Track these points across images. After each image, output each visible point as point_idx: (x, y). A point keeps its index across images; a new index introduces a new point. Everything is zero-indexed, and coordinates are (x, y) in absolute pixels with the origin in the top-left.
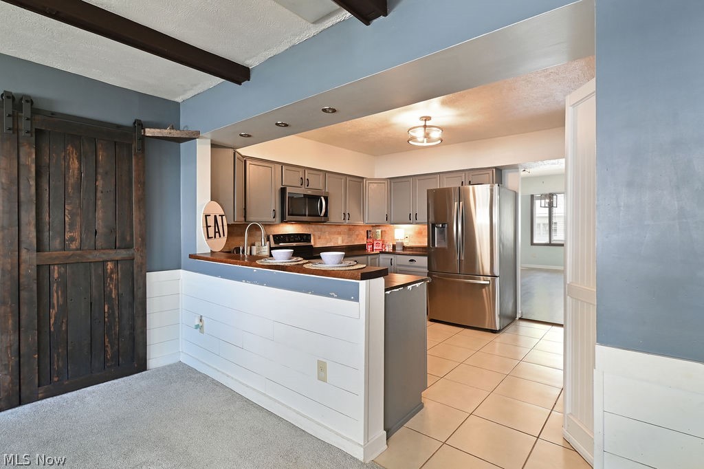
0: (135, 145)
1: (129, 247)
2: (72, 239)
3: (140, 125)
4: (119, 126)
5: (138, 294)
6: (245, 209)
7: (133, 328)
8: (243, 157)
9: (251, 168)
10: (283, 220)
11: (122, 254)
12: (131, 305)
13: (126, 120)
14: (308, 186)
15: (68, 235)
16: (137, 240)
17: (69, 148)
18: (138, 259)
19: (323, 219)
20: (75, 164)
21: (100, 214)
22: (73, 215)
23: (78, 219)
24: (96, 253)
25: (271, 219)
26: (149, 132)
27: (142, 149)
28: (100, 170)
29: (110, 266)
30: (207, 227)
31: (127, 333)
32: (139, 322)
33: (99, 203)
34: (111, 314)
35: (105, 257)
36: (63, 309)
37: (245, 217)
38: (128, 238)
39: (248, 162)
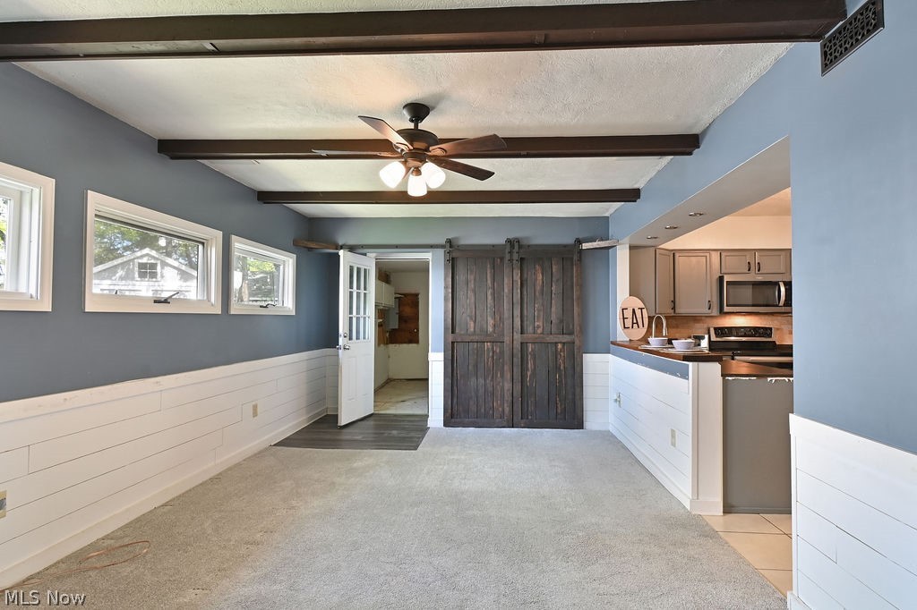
0: (575, 258)
1: (571, 333)
2: (538, 327)
3: (579, 242)
4: (565, 246)
5: (578, 369)
6: (674, 302)
7: (574, 394)
8: (672, 250)
9: (680, 260)
10: (722, 313)
11: (566, 338)
12: (573, 376)
13: (569, 240)
14: (759, 270)
15: (536, 324)
16: (577, 328)
17: (537, 266)
18: (577, 342)
19: (783, 309)
20: (540, 277)
21: (553, 309)
22: (539, 311)
23: (542, 313)
24: (551, 336)
25: (706, 310)
26: (585, 246)
27: (580, 260)
28: (554, 279)
29: (560, 346)
30: (624, 318)
31: (570, 397)
32: (578, 390)
33: (553, 301)
34: (560, 382)
35: (556, 340)
36: (534, 372)
37: (674, 308)
38: (571, 327)
39: (677, 255)
